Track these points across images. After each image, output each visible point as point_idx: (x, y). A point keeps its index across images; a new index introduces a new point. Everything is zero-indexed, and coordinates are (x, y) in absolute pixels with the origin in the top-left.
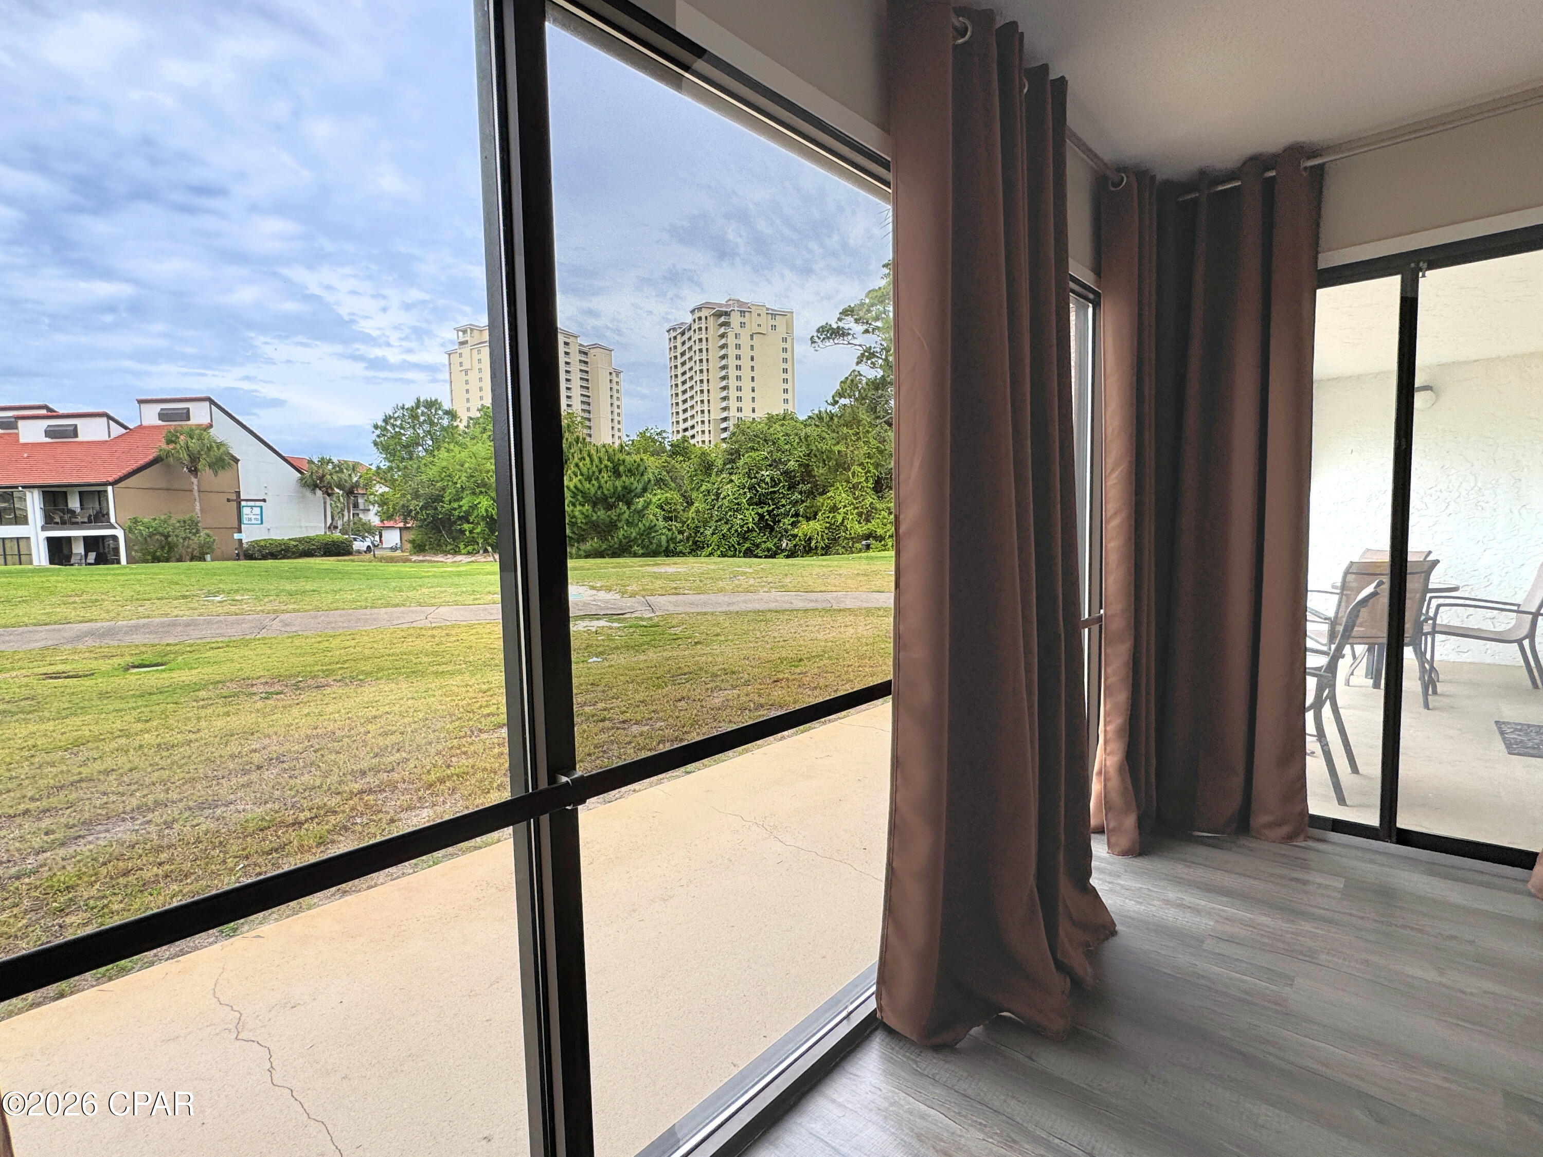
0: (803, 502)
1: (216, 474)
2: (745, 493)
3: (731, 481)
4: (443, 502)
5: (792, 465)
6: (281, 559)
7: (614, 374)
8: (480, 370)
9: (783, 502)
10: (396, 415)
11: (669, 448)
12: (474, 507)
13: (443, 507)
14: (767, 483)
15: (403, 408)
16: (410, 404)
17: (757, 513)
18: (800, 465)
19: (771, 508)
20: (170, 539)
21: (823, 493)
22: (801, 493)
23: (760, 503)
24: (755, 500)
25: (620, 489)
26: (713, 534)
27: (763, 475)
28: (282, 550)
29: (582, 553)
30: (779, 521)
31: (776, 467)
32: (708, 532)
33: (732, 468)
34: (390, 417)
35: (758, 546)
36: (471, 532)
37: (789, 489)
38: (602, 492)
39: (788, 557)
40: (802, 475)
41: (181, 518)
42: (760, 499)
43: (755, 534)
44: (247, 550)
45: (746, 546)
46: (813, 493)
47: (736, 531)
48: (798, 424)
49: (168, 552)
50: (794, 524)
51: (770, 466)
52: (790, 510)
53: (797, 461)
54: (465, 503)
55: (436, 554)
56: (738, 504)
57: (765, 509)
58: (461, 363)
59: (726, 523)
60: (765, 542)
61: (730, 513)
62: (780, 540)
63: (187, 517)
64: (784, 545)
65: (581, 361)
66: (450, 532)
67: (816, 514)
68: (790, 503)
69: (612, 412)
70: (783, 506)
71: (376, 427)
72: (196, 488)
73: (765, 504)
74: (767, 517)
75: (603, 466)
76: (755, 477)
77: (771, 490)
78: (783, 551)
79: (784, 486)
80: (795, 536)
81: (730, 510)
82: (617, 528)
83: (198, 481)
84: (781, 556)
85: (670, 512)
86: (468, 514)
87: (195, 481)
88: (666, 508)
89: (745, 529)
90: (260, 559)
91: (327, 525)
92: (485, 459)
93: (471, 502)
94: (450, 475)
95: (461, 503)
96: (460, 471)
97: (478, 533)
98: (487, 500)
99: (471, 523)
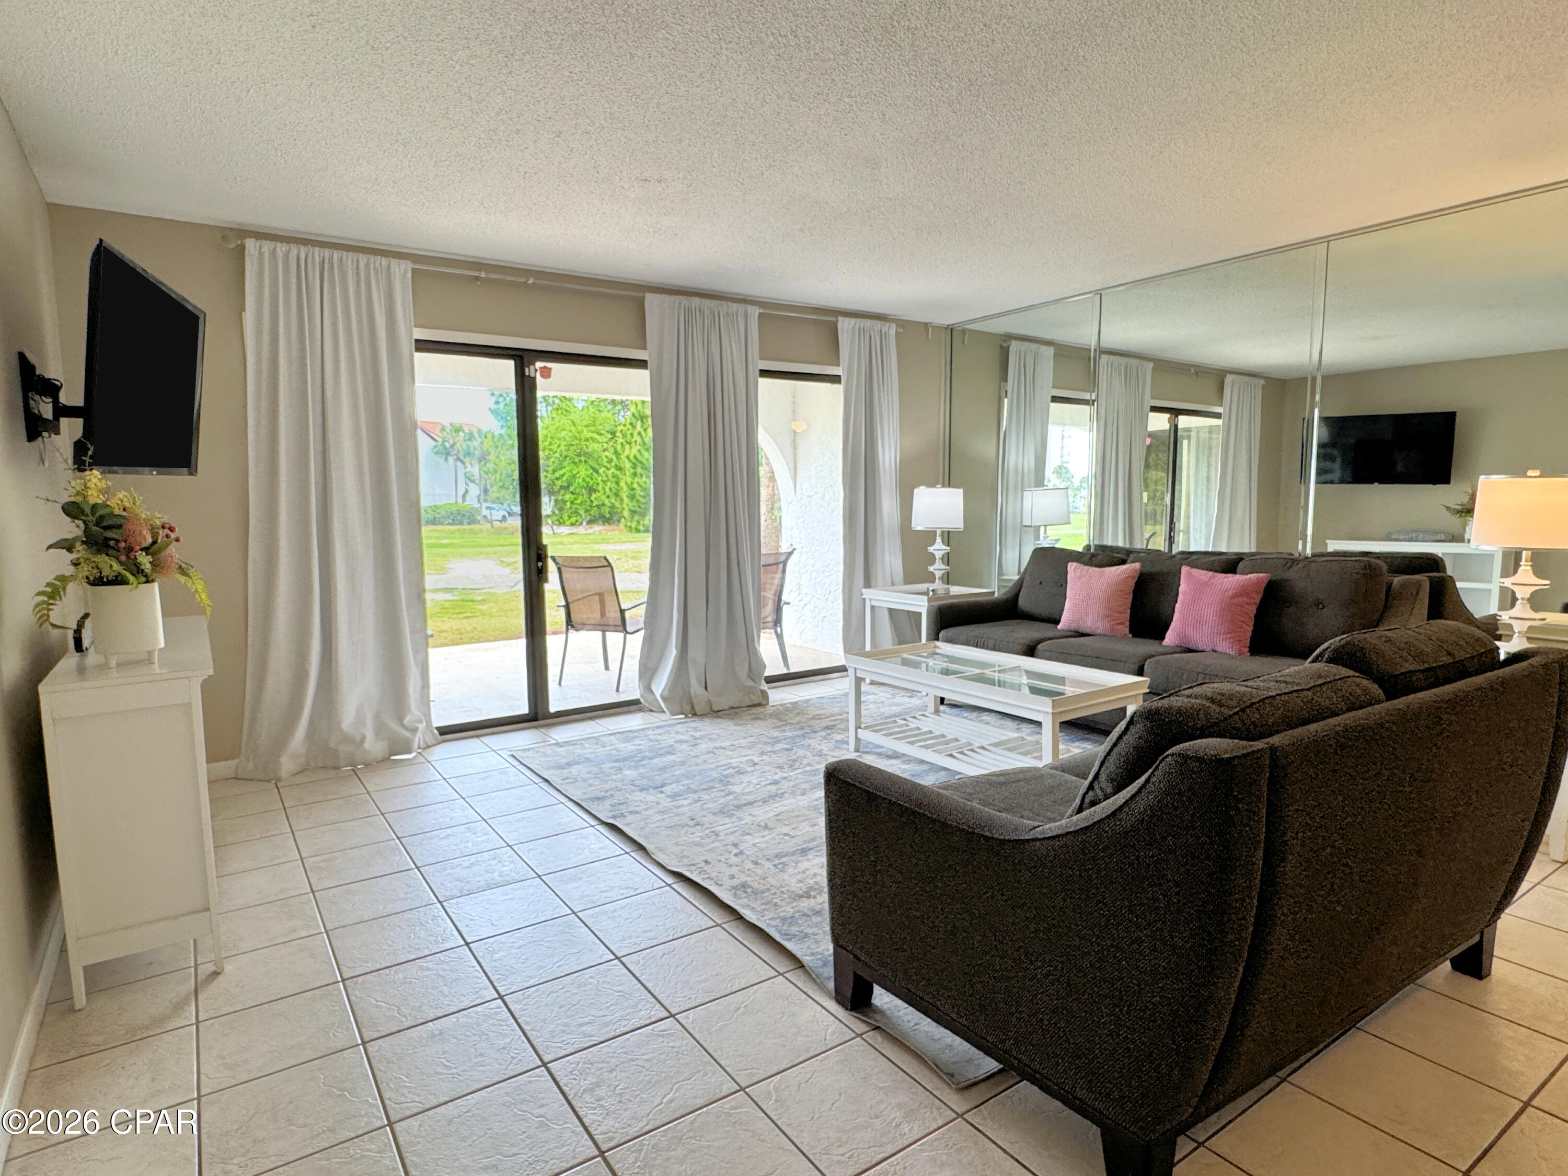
36: (572, 503)
86: (570, 484)
91: (461, 493)
92: (586, 426)
93: (570, 471)
94: (551, 444)
95: (561, 472)
96: (560, 439)
97: (580, 504)
98: (586, 470)
99: (572, 493)
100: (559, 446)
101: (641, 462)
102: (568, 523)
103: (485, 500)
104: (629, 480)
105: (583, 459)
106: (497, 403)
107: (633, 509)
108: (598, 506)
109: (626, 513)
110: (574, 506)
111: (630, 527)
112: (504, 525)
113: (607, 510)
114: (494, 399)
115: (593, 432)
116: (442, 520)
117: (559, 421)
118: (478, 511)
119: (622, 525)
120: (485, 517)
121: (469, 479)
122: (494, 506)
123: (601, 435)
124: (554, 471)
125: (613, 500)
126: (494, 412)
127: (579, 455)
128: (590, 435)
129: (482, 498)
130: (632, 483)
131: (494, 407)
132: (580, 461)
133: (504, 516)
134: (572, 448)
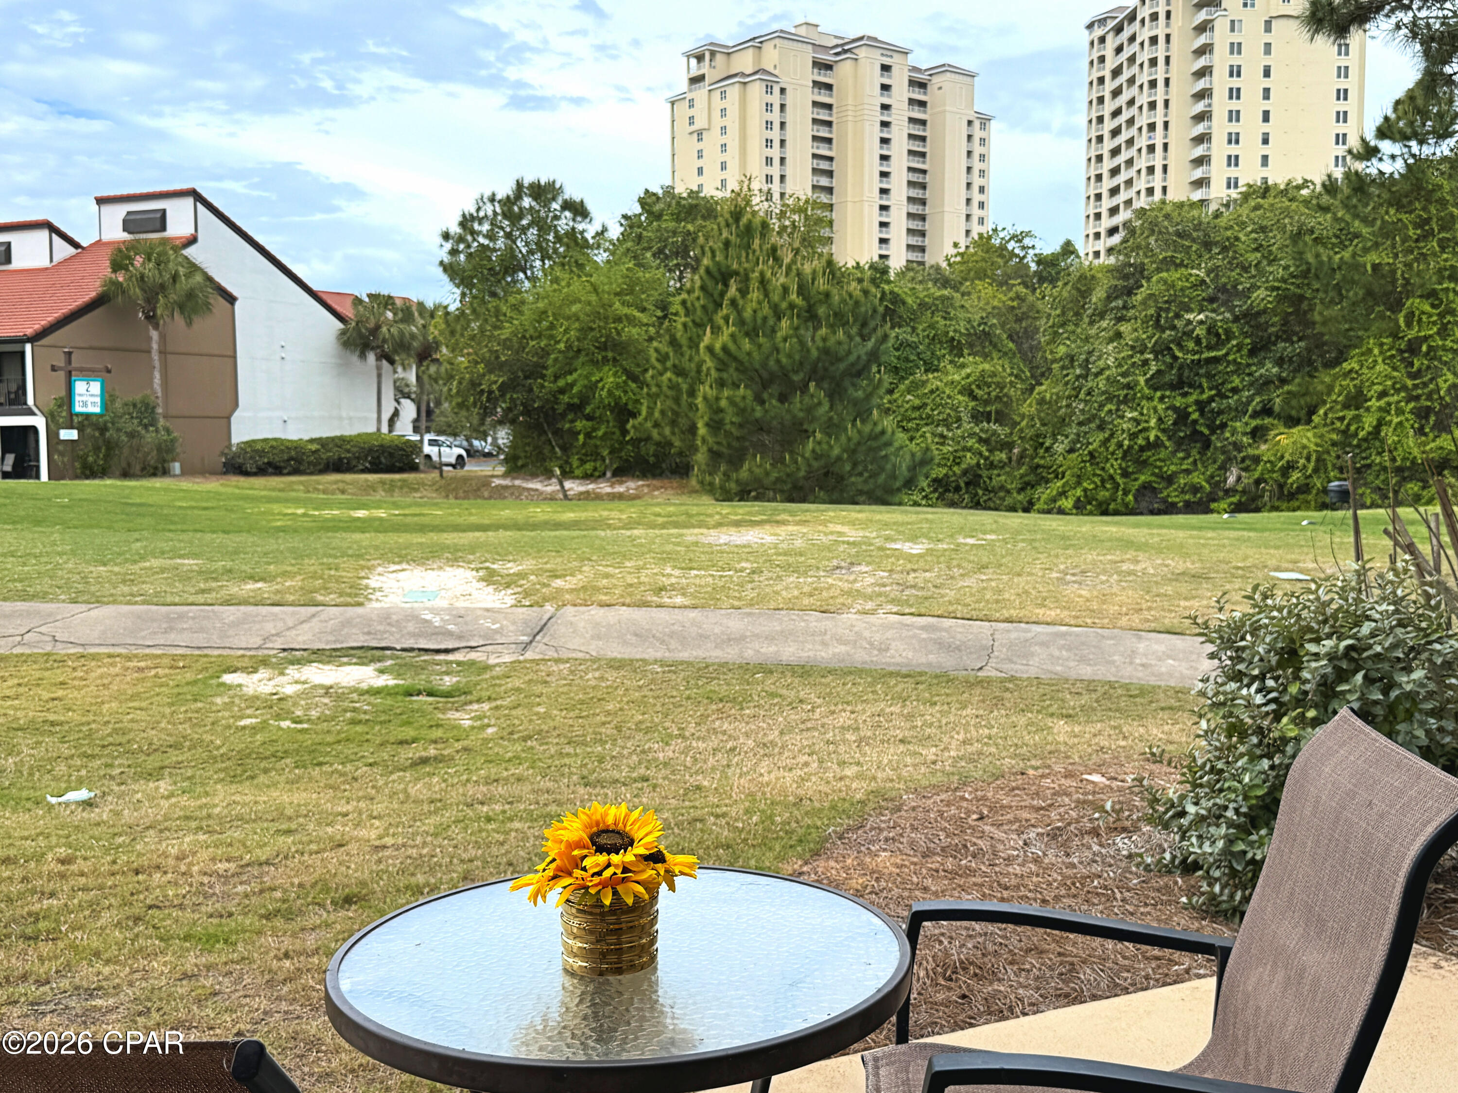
0: (1283, 381)
1: (189, 323)
2: (1146, 362)
3: (1119, 335)
4: (543, 377)
5: (1261, 296)
6: (289, 474)
7: (977, 124)
8: (724, 129)
9: (1236, 381)
10: (482, 214)
11: (1033, 267)
12: (593, 387)
13: (543, 386)
14: (1198, 341)
15: (492, 199)
16: (505, 190)
17: (1173, 408)
18: (1280, 299)
19: (1205, 396)
20: (108, 434)
21: (1337, 362)
22: (1280, 362)
23: (1178, 385)
24: (1167, 378)
25: (814, 353)
26: (1071, 451)
27: (1189, 322)
28: (291, 459)
29: (733, 486)
30: (1223, 426)
31: (1225, 304)
32: (1060, 448)
33: (1125, 307)
34: (473, 218)
35: (1170, 480)
36: (588, 435)
37: (1252, 353)
38: (778, 361)
39: (1238, 508)
40: (1285, 323)
41: (130, 399)
42: (1180, 376)
43: (1163, 454)
44: (236, 455)
45: (1143, 478)
46: (1310, 363)
47: (1120, 445)
48: (1294, 205)
49: (107, 457)
50: (1258, 434)
51: (1212, 300)
52: (1250, 400)
53: (1274, 289)
54: (577, 379)
55: (534, 476)
56: (1128, 386)
57: (1191, 399)
58: (691, 118)
59: (1101, 428)
60: (1188, 472)
61: (1109, 407)
62: (1224, 468)
63: (138, 398)
64: (1231, 480)
65: (911, 101)
66: (557, 432)
67: (1312, 411)
68: (1251, 384)
69: (968, 201)
70: (1235, 390)
71: (446, 236)
72: (155, 346)
73: (1191, 386)
74: (1195, 416)
75: (784, 305)
76: (1174, 328)
77: (1206, 355)
78: (1228, 492)
79: (1240, 347)
80: (1257, 460)
81: (1109, 399)
82: (806, 434)
83: (163, 338)
84: (1223, 505)
85: (987, 402)
86: (584, 400)
87: (154, 334)
88: (979, 393)
89: (1141, 441)
90: (255, 474)
91: (386, 416)
92: (617, 294)
93: (587, 377)
94: (552, 327)
95: (570, 379)
96: (568, 318)
97: (602, 438)
98: (615, 375)
99: (589, 418)
100: (566, 331)
101: (735, 359)
102: (577, 472)
103: (428, 430)
104: (711, 393)
105: (610, 354)
106: (454, 252)
107: (715, 448)
108: (636, 442)
109: (701, 457)
110: (592, 442)
111: (711, 484)
112: (460, 473)
113: (652, 449)
114: (448, 246)
115: (629, 305)
116: (354, 463)
117: (569, 285)
118: (416, 447)
119: (693, 482)
120: (428, 457)
121: (402, 392)
122: (442, 438)
123: (643, 310)
124: (557, 377)
125: (667, 431)
126: (448, 269)
127: (603, 347)
128: (626, 310)
129: (423, 424)
130: (718, 399)
131: (447, 259)
132: (605, 358)
133: (460, 457)
134: (591, 335)
